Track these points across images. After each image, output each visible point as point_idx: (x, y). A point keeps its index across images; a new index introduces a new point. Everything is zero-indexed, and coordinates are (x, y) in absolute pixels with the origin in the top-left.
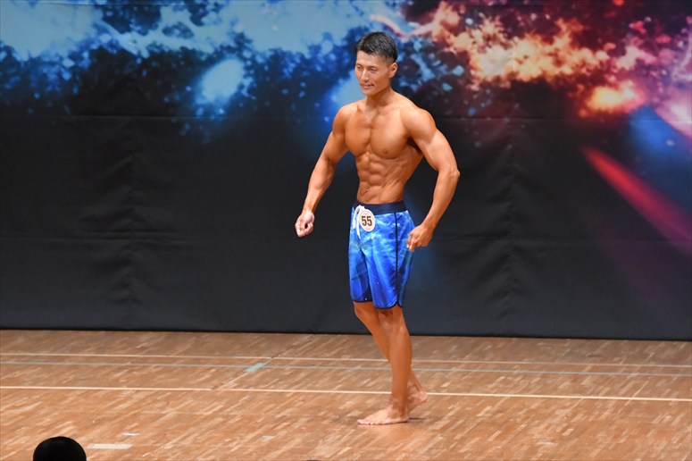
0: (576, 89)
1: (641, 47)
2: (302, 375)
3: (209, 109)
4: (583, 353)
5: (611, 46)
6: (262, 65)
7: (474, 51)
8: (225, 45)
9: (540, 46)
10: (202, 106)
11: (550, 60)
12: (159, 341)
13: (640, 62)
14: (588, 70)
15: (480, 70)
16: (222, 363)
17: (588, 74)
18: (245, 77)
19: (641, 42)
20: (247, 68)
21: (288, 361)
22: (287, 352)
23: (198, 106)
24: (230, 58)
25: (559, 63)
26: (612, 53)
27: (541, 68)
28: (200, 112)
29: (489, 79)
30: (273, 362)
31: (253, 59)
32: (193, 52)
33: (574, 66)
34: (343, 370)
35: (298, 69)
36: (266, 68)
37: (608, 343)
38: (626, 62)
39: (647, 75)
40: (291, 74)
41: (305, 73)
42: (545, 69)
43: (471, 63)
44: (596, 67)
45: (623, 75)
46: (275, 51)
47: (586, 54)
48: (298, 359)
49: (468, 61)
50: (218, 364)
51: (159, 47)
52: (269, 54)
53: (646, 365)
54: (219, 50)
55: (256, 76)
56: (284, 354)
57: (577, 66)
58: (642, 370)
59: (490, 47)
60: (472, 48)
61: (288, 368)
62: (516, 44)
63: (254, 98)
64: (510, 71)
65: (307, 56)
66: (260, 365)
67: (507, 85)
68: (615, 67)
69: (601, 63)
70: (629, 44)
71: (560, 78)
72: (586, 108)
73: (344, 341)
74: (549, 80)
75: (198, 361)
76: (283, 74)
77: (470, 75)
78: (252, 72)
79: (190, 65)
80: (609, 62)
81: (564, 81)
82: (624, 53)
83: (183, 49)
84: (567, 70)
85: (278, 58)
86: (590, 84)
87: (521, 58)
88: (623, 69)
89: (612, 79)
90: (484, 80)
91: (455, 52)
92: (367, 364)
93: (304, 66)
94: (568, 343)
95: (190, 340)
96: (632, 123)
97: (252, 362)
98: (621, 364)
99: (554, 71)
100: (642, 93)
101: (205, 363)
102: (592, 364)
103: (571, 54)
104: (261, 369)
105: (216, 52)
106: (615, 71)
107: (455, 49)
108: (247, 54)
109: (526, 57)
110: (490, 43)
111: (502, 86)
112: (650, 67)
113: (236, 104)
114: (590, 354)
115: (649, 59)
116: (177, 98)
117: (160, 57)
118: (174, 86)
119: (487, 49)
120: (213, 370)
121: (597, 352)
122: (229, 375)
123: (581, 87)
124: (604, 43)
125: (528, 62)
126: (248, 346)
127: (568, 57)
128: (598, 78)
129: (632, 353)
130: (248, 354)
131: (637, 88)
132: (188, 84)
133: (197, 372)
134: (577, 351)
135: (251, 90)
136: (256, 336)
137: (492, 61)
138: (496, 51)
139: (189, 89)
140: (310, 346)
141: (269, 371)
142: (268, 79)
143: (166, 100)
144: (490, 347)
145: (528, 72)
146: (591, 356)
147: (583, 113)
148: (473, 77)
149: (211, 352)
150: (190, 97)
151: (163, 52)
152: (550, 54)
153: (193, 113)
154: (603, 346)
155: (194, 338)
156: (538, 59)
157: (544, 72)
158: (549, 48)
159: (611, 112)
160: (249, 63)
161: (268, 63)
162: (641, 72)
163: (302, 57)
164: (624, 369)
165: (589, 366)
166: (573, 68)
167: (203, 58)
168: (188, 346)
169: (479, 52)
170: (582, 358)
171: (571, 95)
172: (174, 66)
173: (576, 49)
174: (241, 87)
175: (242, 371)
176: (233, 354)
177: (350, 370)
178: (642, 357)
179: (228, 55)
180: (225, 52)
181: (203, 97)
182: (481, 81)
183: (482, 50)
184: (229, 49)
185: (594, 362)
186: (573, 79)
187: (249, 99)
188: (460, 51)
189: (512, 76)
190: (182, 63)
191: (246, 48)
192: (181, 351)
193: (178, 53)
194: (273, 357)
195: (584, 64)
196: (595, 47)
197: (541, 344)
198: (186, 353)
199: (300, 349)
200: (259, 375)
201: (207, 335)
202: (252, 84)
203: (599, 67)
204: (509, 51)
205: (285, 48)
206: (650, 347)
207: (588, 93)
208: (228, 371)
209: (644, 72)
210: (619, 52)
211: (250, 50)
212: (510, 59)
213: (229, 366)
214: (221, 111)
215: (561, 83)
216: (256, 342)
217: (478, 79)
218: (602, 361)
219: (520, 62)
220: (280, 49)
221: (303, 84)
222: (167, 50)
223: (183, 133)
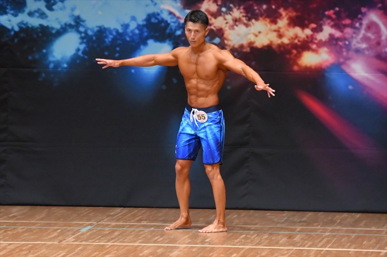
0: (290, 53)
1: (332, 27)
2: (116, 233)
3: (58, 64)
4: (295, 220)
5: (314, 25)
6: (92, 36)
7: (227, 28)
8: (68, 23)
9: (269, 25)
10: (53, 62)
11: (275, 34)
12: (24, 211)
13: (331, 36)
14: (299, 41)
15: (231, 41)
16: (64, 226)
17: (299, 43)
18: (81, 43)
19: (332, 23)
20: (82, 38)
21: (107, 225)
22: (107, 219)
23: (50, 62)
24: (71, 32)
25: (280, 36)
26: (314, 30)
27: (269, 40)
28: (52, 66)
29: (236, 46)
30: (98, 225)
31: (86, 32)
32: (47, 27)
33: (290, 38)
34: (142, 231)
35: (114, 39)
36: (94, 38)
37: (310, 214)
38: (323, 36)
39: (336, 44)
40: (110, 42)
41: (119, 42)
42: (272, 40)
43: (225, 36)
44: (304, 39)
45: (321, 44)
46: (100, 27)
47: (298, 30)
48: (114, 224)
49: (223, 34)
50: (62, 226)
51: (26, 24)
52: (96, 29)
53: (335, 228)
54: (64, 26)
55: (87, 43)
56: (105, 220)
57: (292, 38)
58: (332, 231)
59: (237, 26)
60: (226, 26)
61: (107, 229)
62: (253, 24)
63: (86, 57)
64: (249, 41)
65: (121, 31)
66: (89, 227)
67: (248, 50)
68: (316, 39)
69: (307, 37)
70: (325, 24)
71: (281, 46)
72: (297, 64)
73: (143, 212)
74: (274, 47)
75: (50, 225)
76: (105, 42)
77: (224, 43)
78: (85, 40)
79: (46, 36)
80: (312, 36)
81: (284, 47)
82: (321, 30)
83: (41, 25)
84: (286, 41)
85: (102, 32)
86: (300, 50)
87: (256, 33)
88: (321, 41)
89: (314, 46)
90: (233, 46)
91: (214, 29)
92: (158, 227)
93: (118, 37)
94: (286, 214)
95: (45, 211)
96: (327, 74)
97: (84, 225)
98: (319, 227)
99: (277, 41)
100: (333, 56)
101: (54, 226)
102: (301, 227)
103: (288, 30)
104: (90, 230)
105: (62, 28)
106: (316, 41)
107: (215, 27)
108: (82, 29)
109: (260, 32)
110: (237, 23)
111: (245, 50)
112: (338, 39)
113: (75, 61)
114: (299, 220)
115: (338, 34)
116: (37, 57)
117: (26, 31)
118: (34, 49)
119: (235, 27)
120: (59, 231)
121: (304, 219)
122: (70, 233)
123: (295, 51)
124: (310, 24)
125: (261, 36)
126: (82, 215)
127: (286, 33)
128: (305, 46)
129: (325, 220)
130: (82, 220)
131: (330, 52)
132: (44, 48)
133: (49, 232)
134: (291, 219)
135: (84, 52)
136: (87, 209)
137: (238, 35)
138: (241, 29)
139: (44, 51)
140: (121, 215)
141: (95, 231)
142: (95, 45)
143: (30, 58)
144: (236, 216)
145: (261, 41)
146: (300, 222)
147: (296, 68)
148: (226, 45)
149: (58, 219)
150: (45, 56)
151: (28, 27)
152: (275, 31)
153: (47, 66)
154: (308, 216)
155: (47, 210)
156: (267, 34)
157: (271, 42)
158: (274, 27)
159: (313, 68)
160: (83, 35)
161: (95, 35)
162: (332, 42)
163: (117, 31)
164: (321, 230)
165: (299, 228)
166: (289, 40)
167: (54, 32)
168: (43, 215)
169: (230, 29)
170: (294, 223)
171: (288, 56)
172: (35, 36)
173: (292, 28)
174: (78, 50)
175: (78, 231)
176: (73, 220)
177: (147, 230)
178: (332, 222)
179: (69, 30)
180: (67, 27)
181: (54, 57)
182: (231, 47)
183: (232, 27)
184: (70, 26)
185: (302, 226)
186: (289, 47)
187: (83, 58)
188: (218, 28)
189: (251, 44)
190: (40, 35)
191: (81, 25)
192: (39, 218)
193: (38, 28)
194: (97, 222)
195: (296, 37)
196: (303, 26)
197: (268, 214)
198: (41, 219)
199: (115, 217)
200: (88, 234)
201: (55, 208)
202: (85, 48)
203: (306, 39)
204: (249, 28)
205: (106, 26)
206: (337, 216)
207: (299, 55)
208: (69, 231)
209: (334, 42)
210: (319, 29)
211: (84, 26)
212: (249, 34)
213: (69, 228)
214: (65, 65)
215: (282, 49)
216: (87, 212)
217: (229, 46)
218: (307, 225)
219: (256, 36)
220: (103, 26)
221: (118, 49)
222: (30, 26)
223: (40, 79)
